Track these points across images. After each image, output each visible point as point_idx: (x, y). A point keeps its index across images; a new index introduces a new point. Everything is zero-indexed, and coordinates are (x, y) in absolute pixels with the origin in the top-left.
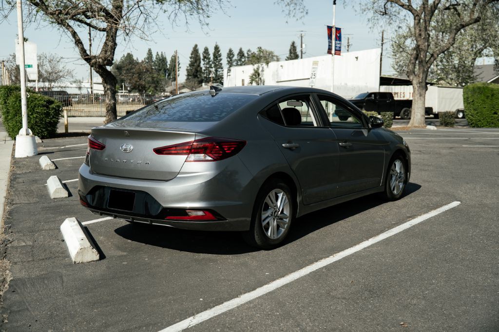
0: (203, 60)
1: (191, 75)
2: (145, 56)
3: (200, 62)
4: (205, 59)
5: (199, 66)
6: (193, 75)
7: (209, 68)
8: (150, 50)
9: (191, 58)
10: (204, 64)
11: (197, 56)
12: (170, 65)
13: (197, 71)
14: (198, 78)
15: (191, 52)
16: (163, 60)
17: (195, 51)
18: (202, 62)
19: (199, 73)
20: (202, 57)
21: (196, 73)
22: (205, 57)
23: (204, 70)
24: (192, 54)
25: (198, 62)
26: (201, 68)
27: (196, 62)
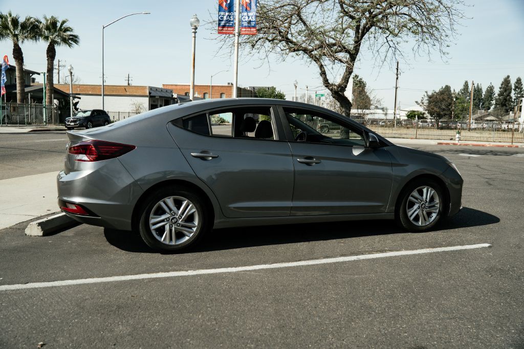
0: (515, 90)
1: (499, 104)
2: (462, 87)
3: (510, 92)
4: (517, 89)
5: (509, 95)
6: (502, 103)
7: (519, 97)
8: (466, 82)
9: (500, 88)
10: (515, 94)
11: (507, 86)
12: (484, 95)
13: (505, 99)
14: (506, 106)
15: (501, 83)
16: (478, 91)
17: (507, 81)
18: (513, 92)
19: (507, 102)
20: (513, 87)
21: (505, 102)
22: (516, 87)
23: (515, 99)
24: (502, 85)
25: (507, 92)
26: (511, 98)
27: (506, 91)
